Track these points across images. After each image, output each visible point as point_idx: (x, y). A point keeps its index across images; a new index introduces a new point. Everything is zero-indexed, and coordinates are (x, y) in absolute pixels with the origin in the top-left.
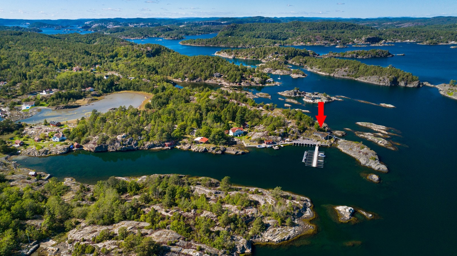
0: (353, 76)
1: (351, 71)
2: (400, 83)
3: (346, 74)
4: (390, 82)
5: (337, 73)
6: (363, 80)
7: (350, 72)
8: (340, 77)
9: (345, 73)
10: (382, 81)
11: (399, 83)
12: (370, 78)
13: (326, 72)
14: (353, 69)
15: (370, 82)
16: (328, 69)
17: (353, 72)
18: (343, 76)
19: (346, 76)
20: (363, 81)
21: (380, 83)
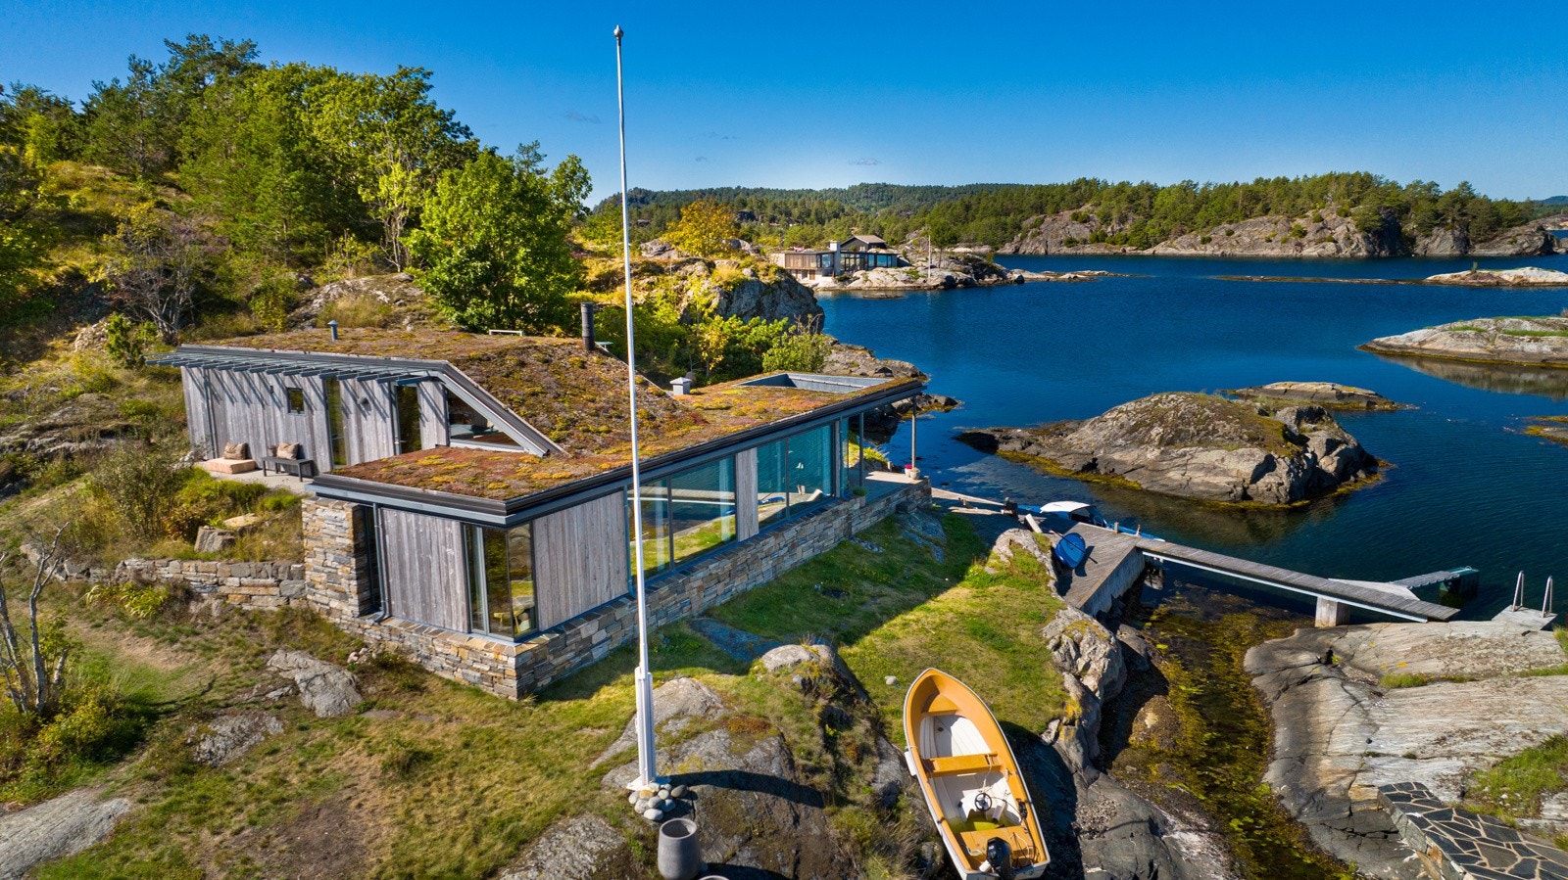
0: (1126, 240)
1: (1115, 216)
2: (1422, 242)
3: (1086, 233)
4: (1364, 238)
5: (1034, 236)
6: (1193, 246)
7: (1106, 219)
8: (1053, 250)
9: (1078, 226)
10: (1310, 236)
11: (1412, 241)
12: (1230, 233)
13: (974, 240)
14: (1124, 205)
15: (1238, 252)
16: (985, 221)
17: (1123, 220)
18: (1071, 242)
19: (1085, 242)
20: (1192, 251)
21: (1300, 245)
